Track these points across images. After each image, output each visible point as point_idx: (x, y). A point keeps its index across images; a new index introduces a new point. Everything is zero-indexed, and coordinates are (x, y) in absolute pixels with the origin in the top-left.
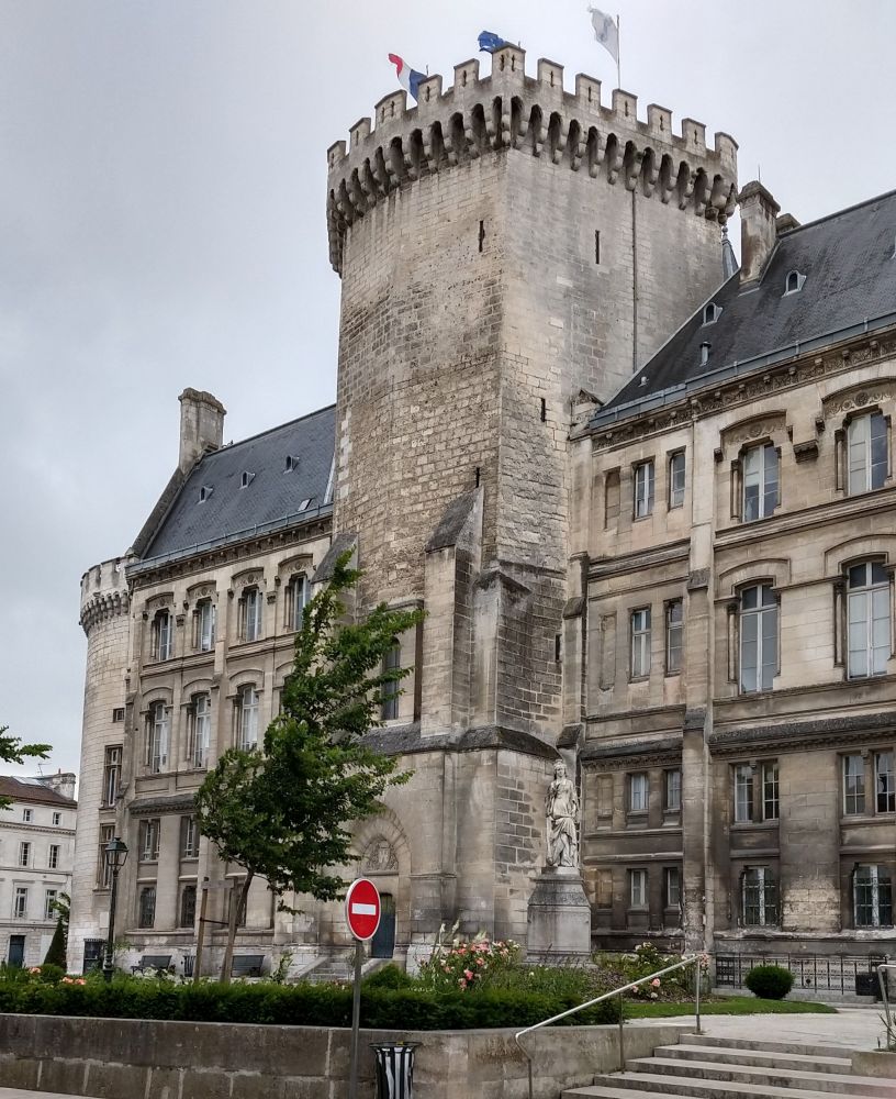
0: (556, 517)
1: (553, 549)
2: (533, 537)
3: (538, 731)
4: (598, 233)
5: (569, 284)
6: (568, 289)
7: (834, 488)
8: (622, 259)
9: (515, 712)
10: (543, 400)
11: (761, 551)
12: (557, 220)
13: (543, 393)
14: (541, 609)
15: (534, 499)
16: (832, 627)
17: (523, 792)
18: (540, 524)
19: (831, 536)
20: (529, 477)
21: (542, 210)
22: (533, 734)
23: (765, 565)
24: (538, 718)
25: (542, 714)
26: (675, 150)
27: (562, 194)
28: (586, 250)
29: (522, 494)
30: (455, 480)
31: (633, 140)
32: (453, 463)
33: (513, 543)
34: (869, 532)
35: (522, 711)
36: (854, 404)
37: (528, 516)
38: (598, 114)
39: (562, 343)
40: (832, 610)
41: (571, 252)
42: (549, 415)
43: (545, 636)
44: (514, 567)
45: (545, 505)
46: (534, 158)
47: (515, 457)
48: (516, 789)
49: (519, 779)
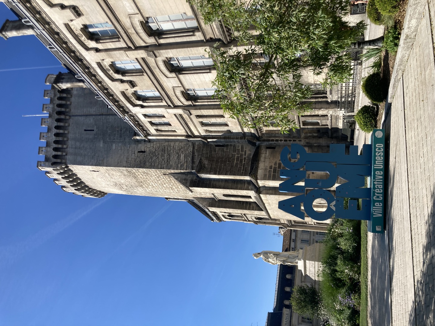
0: (175, 147)
1: (186, 148)
2: (182, 156)
3: (250, 154)
4: (85, 130)
5: (102, 142)
6: (103, 142)
7: (143, 76)
8: (91, 120)
9: (244, 166)
10: (139, 152)
11: (172, 95)
12: (84, 146)
13: (136, 152)
14: (207, 153)
15: (170, 156)
16: (195, 74)
17: (273, 166)
18: (178, 154)
19: (161, 76)
20: (163, 158)
21: (82, 152)
22: (251, 157)
23: (177, 94)
24: (245, 155)
25: (244, 153)
26: (54, 102)
27: (76, 144)
28: (90, 135)
29: (169, 160)
30: (169, 179)
31: (55, 120)
32: (163, 180)
33: (185, 164)
34: (156, 66)
35: (243, 162)
36: (111, 72)
37: (176, 158)
38: (50, 133)
39: (120, 144)
40: (189, 75)
41: (92, 141)
42: (143, 150)
43: (216, 152)
44: (193, 165)
45: (172, 151)
46: (68, 155)
47: (157, 164)
48: (272, 170)
49: (268, 168)
